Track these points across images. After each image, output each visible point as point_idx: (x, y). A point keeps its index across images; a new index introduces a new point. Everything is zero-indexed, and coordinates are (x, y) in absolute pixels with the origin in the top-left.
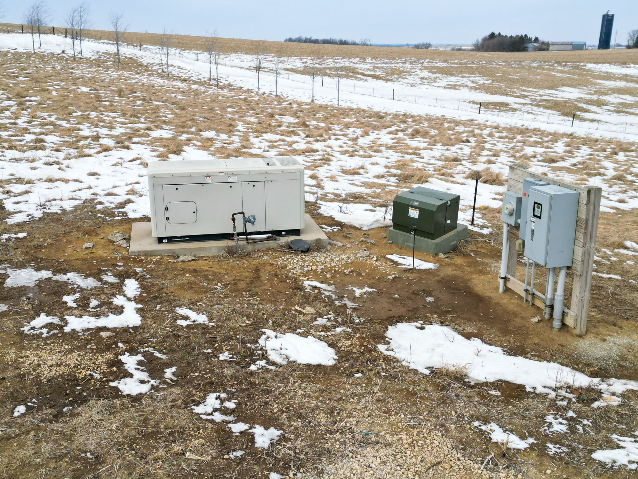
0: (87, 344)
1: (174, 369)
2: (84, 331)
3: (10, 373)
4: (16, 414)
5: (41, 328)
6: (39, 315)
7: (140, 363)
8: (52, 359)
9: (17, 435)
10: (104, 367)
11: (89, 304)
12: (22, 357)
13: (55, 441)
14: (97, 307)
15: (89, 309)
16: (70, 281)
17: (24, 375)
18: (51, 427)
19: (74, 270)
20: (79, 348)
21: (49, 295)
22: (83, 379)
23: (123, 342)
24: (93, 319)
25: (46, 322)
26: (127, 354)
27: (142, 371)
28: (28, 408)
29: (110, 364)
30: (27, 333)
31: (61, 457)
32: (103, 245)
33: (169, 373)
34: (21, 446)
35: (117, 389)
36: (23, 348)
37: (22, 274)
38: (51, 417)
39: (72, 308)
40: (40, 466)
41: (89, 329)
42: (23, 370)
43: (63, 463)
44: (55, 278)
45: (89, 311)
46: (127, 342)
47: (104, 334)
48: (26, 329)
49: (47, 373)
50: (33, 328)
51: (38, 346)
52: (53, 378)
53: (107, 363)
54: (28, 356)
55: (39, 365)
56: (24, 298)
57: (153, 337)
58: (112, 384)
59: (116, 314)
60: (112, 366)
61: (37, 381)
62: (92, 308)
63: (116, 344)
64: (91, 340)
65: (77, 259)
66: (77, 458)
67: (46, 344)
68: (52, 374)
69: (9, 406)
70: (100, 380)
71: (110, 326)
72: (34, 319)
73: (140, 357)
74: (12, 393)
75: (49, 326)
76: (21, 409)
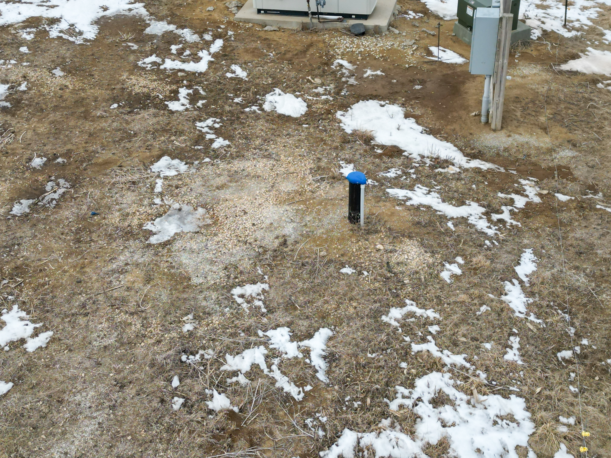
0: (167, 78)
1: (204, 101)
2: (171, 70)
3: (118, 86)
4: (112, 107)
5: (148, 64)
6: (151, 55)
7: (188, 95)
8: (143, 82)
9: (107, 117)
10: (168, 93)
11: (183, 53)
12: (129, 79)
13: (121, 123)
14: (187, 56)
15: (182, 57)
16: (182, 35)
17: (124, 89)
18: (123, 116)
19: (191, 27)
20: (161, 79)
21: (165, 43)
22: (153, 97)
23: (187, 81)
24: (180, 63)
25: (153, 61)
26: (185, 88)
27: (187, 99)
28: (119, 106)
29: (171, 92)
30: (139, 65)
31: (120, 130)
32: (221, 10)
33: (200, 103)
34: (105, 122)
35: (167, 106)
36: (132, 74)
37: (158, 25)
38: (126, 112)
39: (172, 54)
40: (109, 131)
41: (174, 69)
42: (125, 86)
43: (119, 133)
44: (176, 31)
45: (181, 58)
46: (190, 81)
47: (180, 74)
48: (140, 63)
49: (137, 90)
50: (144, 63)
51: (140, 74)
52: (139, 93)
53: (170, 91)
54: (132, 79)
55: (134, 85)
56: (150, 43)
57: (206, 81)
58: (166, 103)
59: (195, 63)
60: (172, 93)
61: (130, 94)
62: (185, 56)
63: (182, 81)
64: (171, 76)
65: (198, 19)
66: (126, 132)
67: (145, 74)
68: (138, 91)
69: (110, 102)
70: (161, 100)
71: (187, 69)
72: (148, 57)
73: (191, 91)
74: (114, 97)
75: (154, 63)
76: (116, 105)
